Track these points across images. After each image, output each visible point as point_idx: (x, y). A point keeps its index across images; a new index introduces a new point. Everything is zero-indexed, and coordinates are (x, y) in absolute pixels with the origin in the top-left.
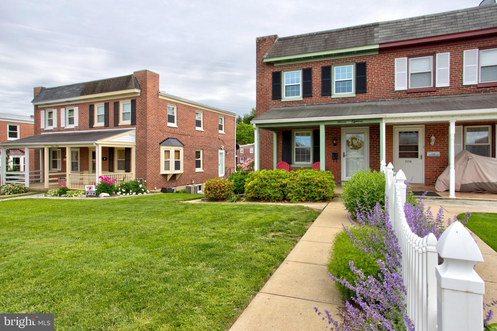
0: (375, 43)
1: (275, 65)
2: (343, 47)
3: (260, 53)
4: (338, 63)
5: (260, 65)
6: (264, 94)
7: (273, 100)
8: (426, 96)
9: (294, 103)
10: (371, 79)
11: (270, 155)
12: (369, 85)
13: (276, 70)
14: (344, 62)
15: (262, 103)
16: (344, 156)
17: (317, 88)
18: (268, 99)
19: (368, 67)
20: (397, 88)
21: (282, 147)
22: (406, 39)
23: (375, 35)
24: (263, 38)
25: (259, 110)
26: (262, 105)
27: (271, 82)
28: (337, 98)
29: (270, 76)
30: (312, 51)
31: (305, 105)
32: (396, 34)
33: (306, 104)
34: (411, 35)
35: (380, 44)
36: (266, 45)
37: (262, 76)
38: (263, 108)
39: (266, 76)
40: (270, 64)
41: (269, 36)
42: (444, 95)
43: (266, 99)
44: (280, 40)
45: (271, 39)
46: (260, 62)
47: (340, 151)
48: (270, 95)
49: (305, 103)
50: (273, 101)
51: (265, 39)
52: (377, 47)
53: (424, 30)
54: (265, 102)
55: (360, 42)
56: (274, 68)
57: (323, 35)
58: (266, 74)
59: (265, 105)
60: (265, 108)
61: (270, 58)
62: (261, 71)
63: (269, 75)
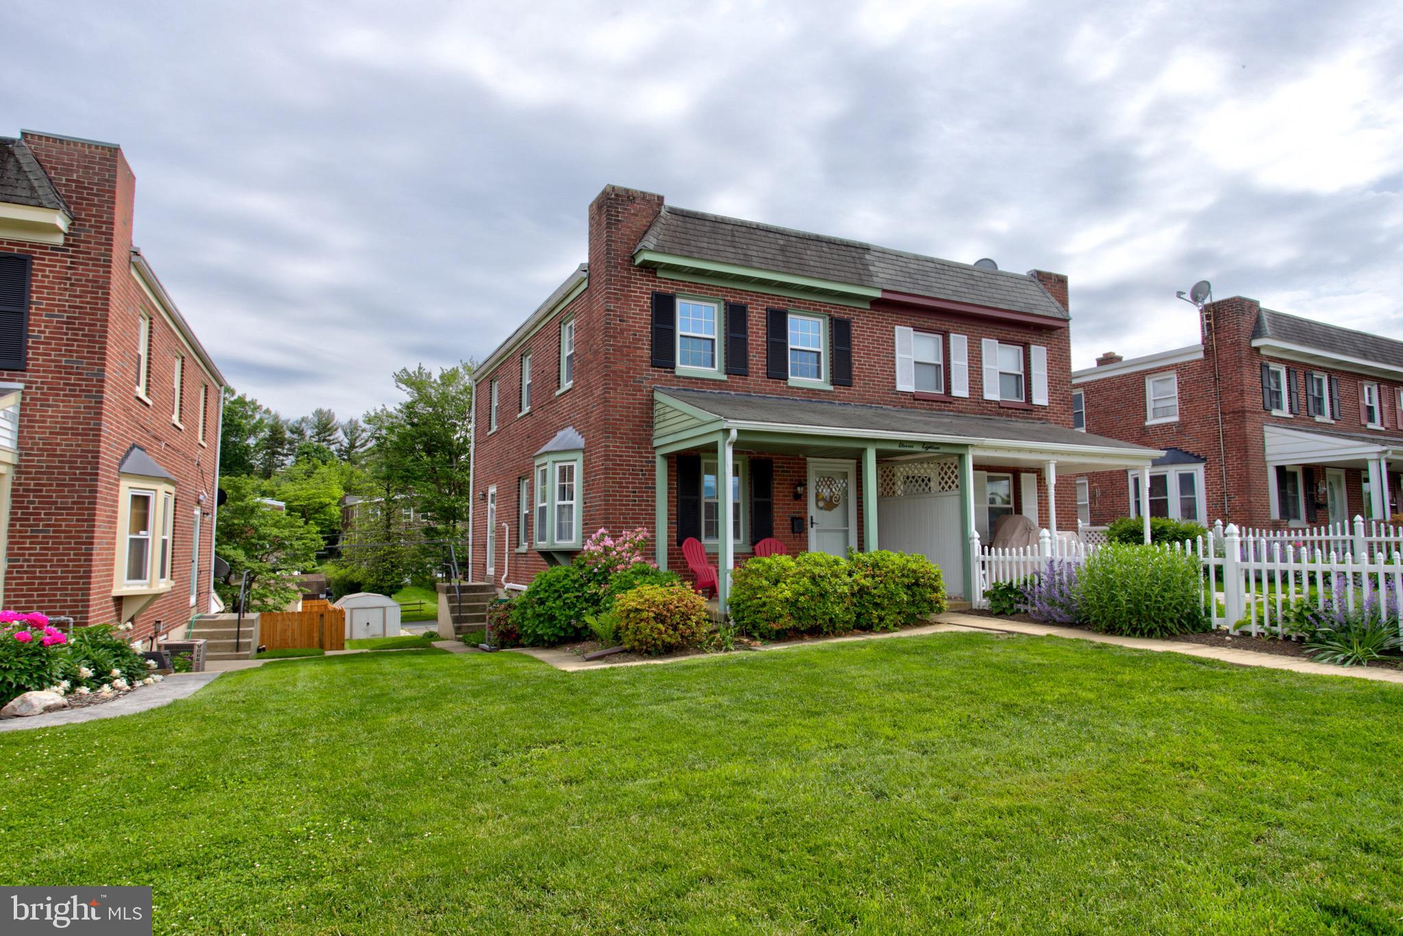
0: (877, 285)
1: (659, 274)
2: (822, 276)
3: (619, 229)
4: (800, 307)
5: (619, 264)
6: (629, 347)
7: (652, 366)
8: (939, 410)
9: (707, 384)
10: (859, 360)
11: (644, 519)
12: (855, 371)
13: (662, 288)
14: (809, 308)
15: (622, 371)
16: (812, 523)
17: (757, 358)
18: (640, 361)
19: (855, 331)
20: (901, 387)
21: (677, 497)
22: (921, 293)
23: (871, 268)
24: (627, 191)
25: (615, 389)
26: (622, 377)
27: (647, 316)
28: (798, 388)
29: (646, 301)
30: (763, 266)
31: (733, 393)
32: (903, 279)
33: (735, 391)
34: (928, 288)
35: (884, 291)
36: (637, 215)
37: (624, 295)
38: (627, 386)
39: (635, 296)
40: (650, 268)
41: (644, 193)
42: (961, 412)
43: (634, 361)
44: (673, 212)
45: (649, 201)
46: (618, 255)
47: (806, 513)
48: (647, 353)
49: (731, 388)
50: (653, 371)
51: (634, 198)
52: (877, 294)
53: (941, 286)
54: (630, 368)
55: (850, 275)
56: (655, 281)
57: (771, 235)
58: (635, 292)
59: (631, 377)
60: (631, 386)
61: (664, 253)
62: (621, 281)
63: (643, 298)
